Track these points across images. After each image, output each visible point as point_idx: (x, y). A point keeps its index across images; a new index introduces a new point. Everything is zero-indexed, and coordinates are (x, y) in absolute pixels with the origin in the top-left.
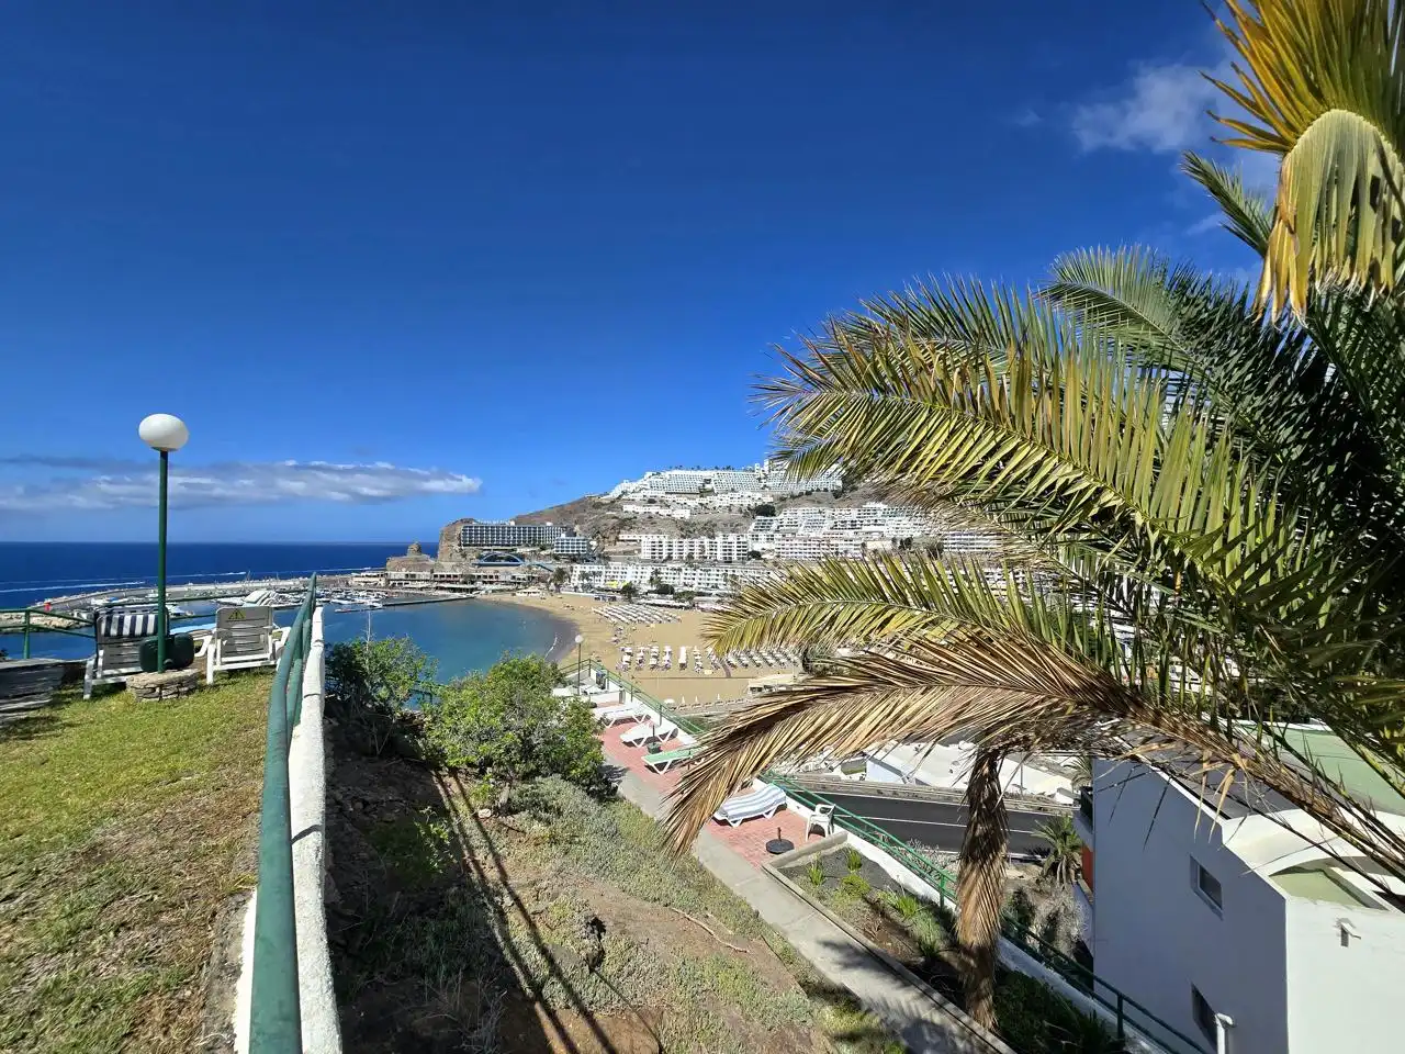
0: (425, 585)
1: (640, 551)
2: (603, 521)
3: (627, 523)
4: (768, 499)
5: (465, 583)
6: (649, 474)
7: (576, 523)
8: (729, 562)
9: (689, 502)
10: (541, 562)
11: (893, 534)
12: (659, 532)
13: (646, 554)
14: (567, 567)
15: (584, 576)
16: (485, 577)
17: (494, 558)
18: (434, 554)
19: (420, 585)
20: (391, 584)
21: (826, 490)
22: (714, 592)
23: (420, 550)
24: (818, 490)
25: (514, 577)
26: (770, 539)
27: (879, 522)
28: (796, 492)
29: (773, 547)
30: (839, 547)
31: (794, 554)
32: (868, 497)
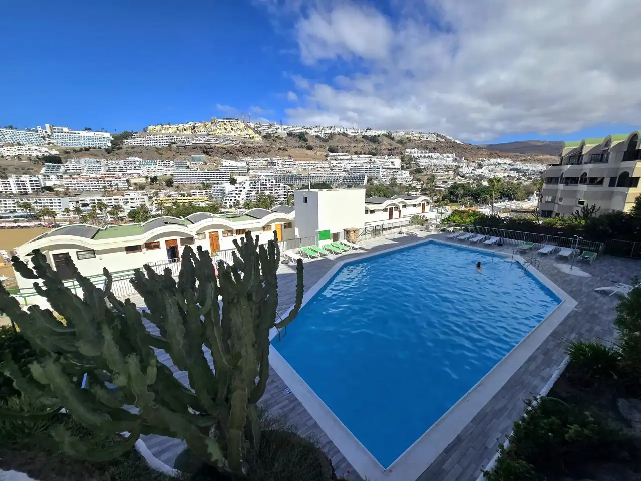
4: (54, 152)
8: (26, 194)
11: (146, 174)
21: (100, 148)
22: (11, 215)
24: (94, 148)
26: (60, 178)
27: (137, 168)
28: (78, 147)
29: (63, 183)
30: (112, 182)
31: (80, 188)
32: (130, 154)
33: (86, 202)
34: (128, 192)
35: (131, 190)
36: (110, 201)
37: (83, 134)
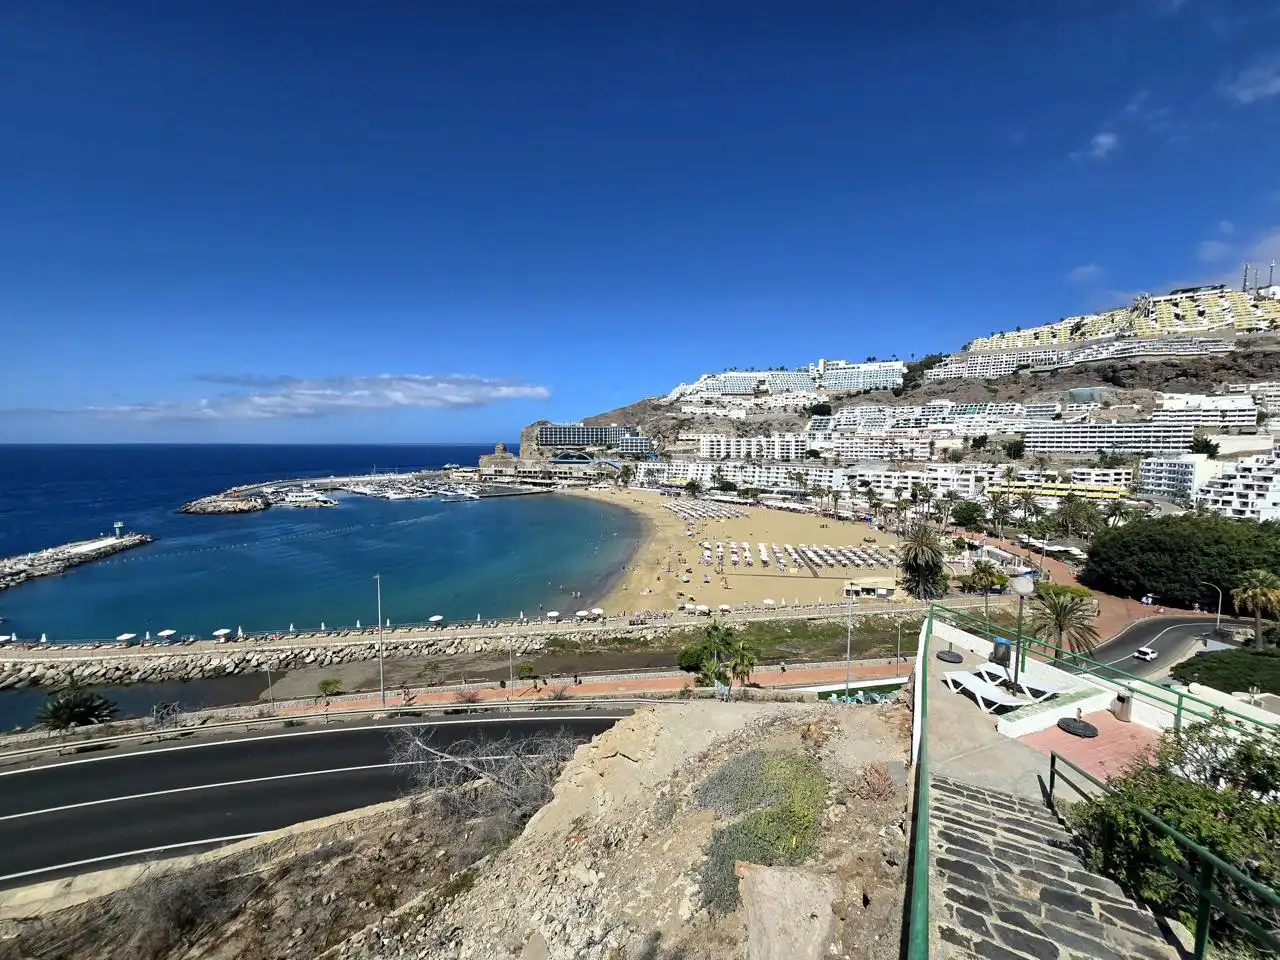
0: (511, 479)
1: (698, 450)
2: (663, 422)
3: (685, 424)
4: (823, 399)
5: (543, 478)
6: (705, 376)
7: (638, 424)
8: (787, 460)
9: (744, 403)
10: (609, 460)
11: (963, 431)
12: (716, 432)
13: (704, 453)
14: (632, 465)
15: (649, 473)
16: (561, 473)
17: (567, 456)
18: (517, 454)
19: (507, 479)
20: (483, 479)
21: (885, 388)
22: (776, 489)
23: (505, 449)
24: (877, 389)
25: (585, 474)
26: (828, 438)
27: (947, 420)
28: (853, 391)
29: (832, 446)
30: (904, 446)
31: (854, 453)
32: (933, 394)
33: (867, 479)
34: (933, 466)
35: (936, 462)
36: (905, 480)
37: (865, 367)
